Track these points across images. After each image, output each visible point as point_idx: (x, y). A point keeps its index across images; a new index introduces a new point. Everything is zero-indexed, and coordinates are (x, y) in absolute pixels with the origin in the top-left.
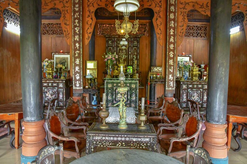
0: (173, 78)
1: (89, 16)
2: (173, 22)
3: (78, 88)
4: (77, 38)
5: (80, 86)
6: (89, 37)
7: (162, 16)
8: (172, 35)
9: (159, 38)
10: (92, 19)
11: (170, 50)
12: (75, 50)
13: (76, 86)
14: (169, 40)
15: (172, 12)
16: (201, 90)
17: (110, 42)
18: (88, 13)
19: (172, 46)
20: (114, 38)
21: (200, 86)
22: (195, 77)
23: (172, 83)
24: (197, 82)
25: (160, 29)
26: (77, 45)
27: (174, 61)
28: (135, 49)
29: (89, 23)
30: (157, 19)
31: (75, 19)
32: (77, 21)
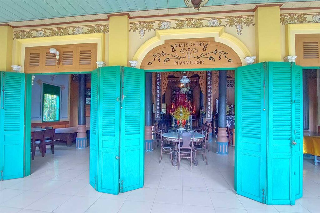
0: (211, 113)
1: (164, 79)
2: (210, 82)
3: (158, 118)
4: (158, 91)
5: (159, 117)
6: (164, 91)
7: (204, 79)
8: (209, 89)
9: (203, 90)
10: (166, 81)
11: (209, 97)
12: (157, 97)
13: (157, 117)
14: (208, 91)
15: (209, 76)
16: (232, 121)
17: (174, 92)
18: (164, 78)
19: (209, 95)
20: (177, 89)
21: (231, 118)
22: (227, 112)
23: (210, 115)
24: (229, 116)
25: (203, 86)
26: (158, 95)
27: (210, 103)
28: (190, 96)
29: (164, 83)
30: (201, 80)
31: (157, 81)
32: (158, 82)
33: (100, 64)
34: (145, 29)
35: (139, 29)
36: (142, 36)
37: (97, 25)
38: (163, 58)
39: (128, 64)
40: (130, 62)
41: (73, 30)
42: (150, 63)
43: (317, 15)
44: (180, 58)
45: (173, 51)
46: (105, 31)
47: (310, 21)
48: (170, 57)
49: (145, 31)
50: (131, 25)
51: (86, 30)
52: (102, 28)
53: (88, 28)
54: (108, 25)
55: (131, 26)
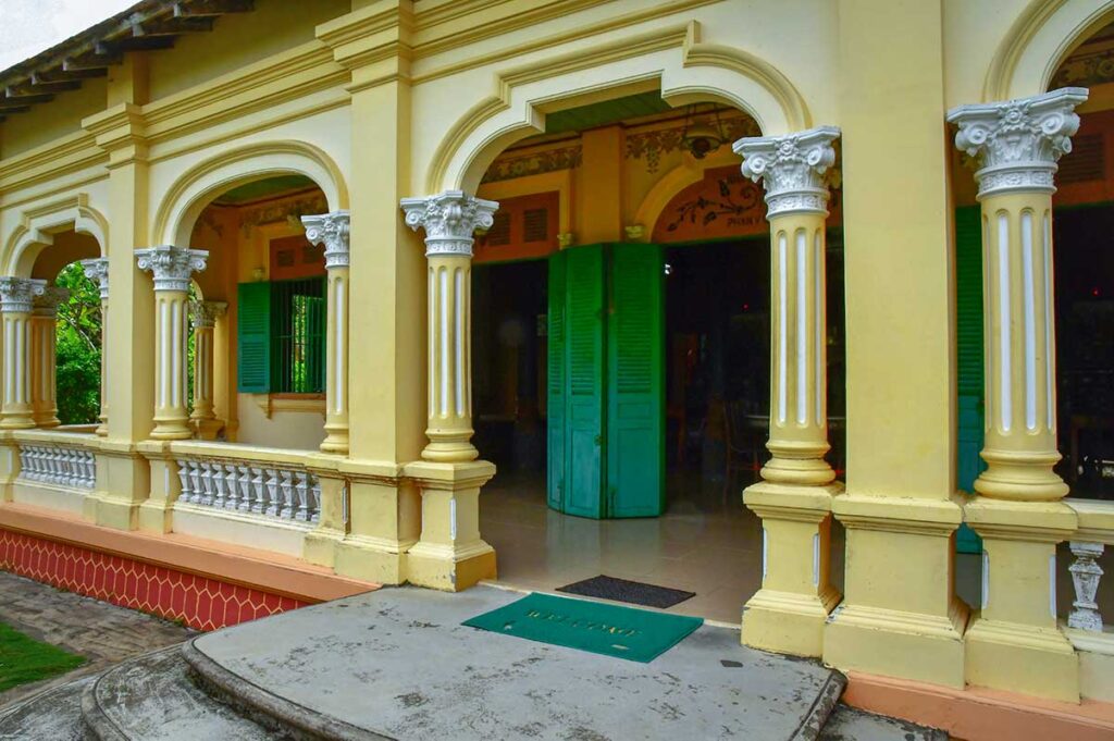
33: (564, 239)
34: (659, 149)
35: (646, 149)
36: (653, 166)
37: (558, 152)
38: (701, 213)
39: (624, 234)
40: (628, 229)
41: (509, 168)
42: (672, 228)
43: (1102, 57)
44: (740, 210)
45: (723, 195)
46: (574, 163)
47: (1077, 80)
48: (716, 209)
49: (659, 153)
50: (629, 143)
51: (534, 164)
52: (567, 156)
53: (539, 159)
54: (580, 147)
55: (630, 147)
